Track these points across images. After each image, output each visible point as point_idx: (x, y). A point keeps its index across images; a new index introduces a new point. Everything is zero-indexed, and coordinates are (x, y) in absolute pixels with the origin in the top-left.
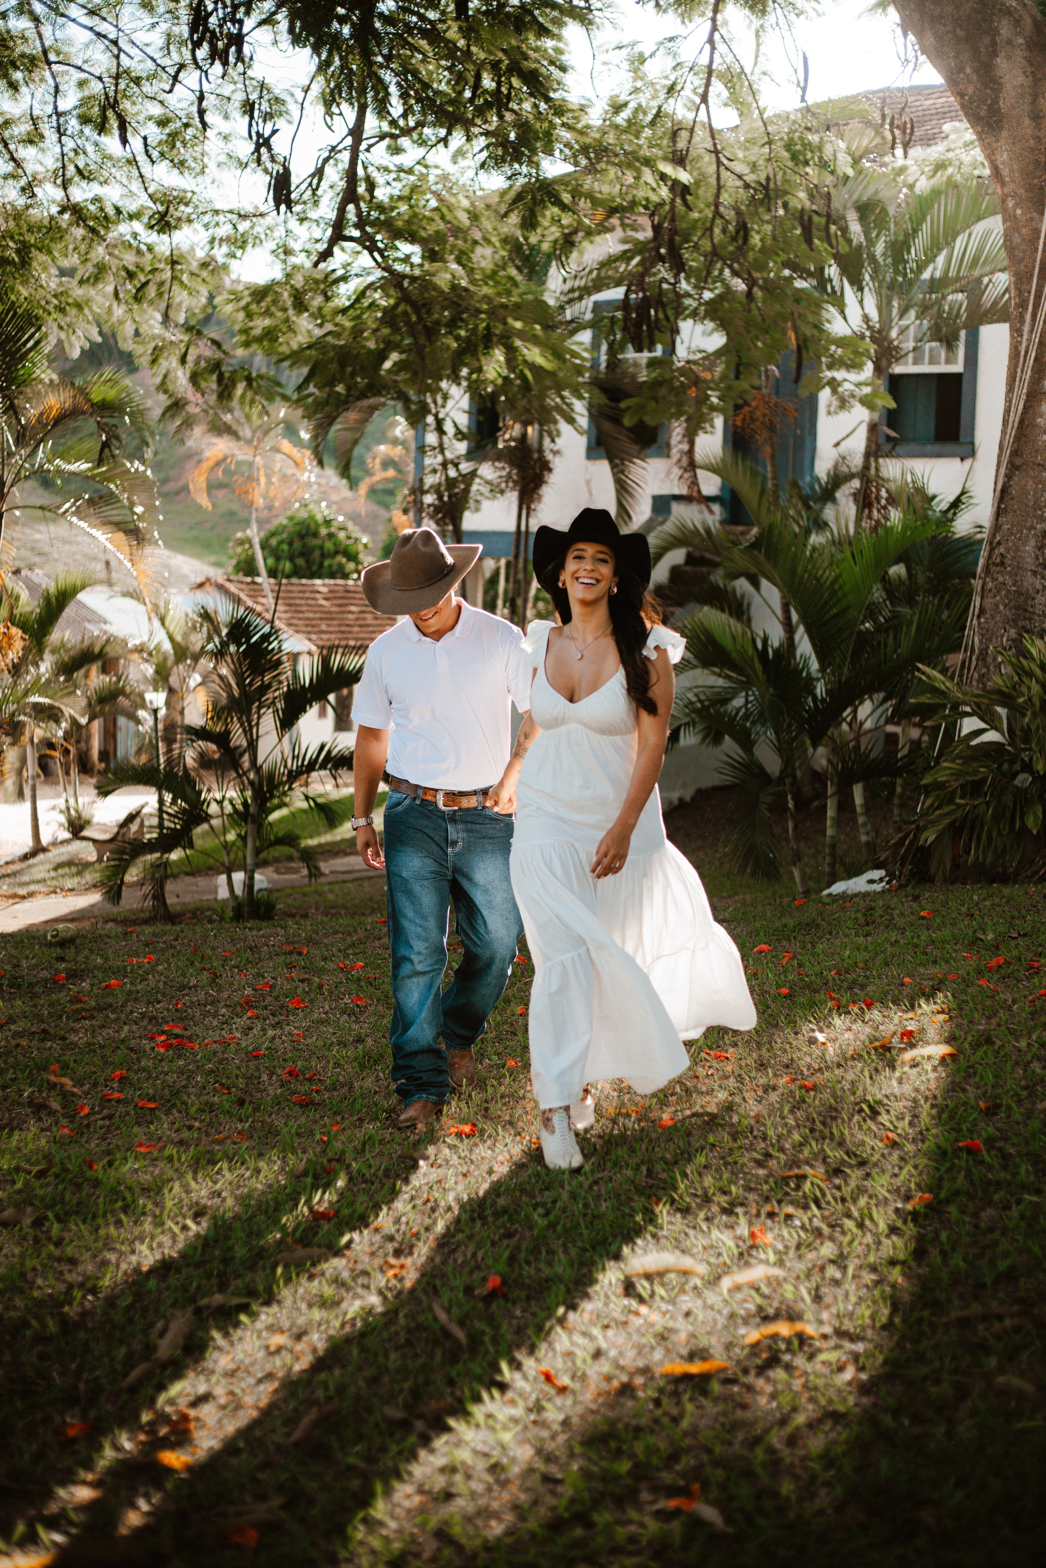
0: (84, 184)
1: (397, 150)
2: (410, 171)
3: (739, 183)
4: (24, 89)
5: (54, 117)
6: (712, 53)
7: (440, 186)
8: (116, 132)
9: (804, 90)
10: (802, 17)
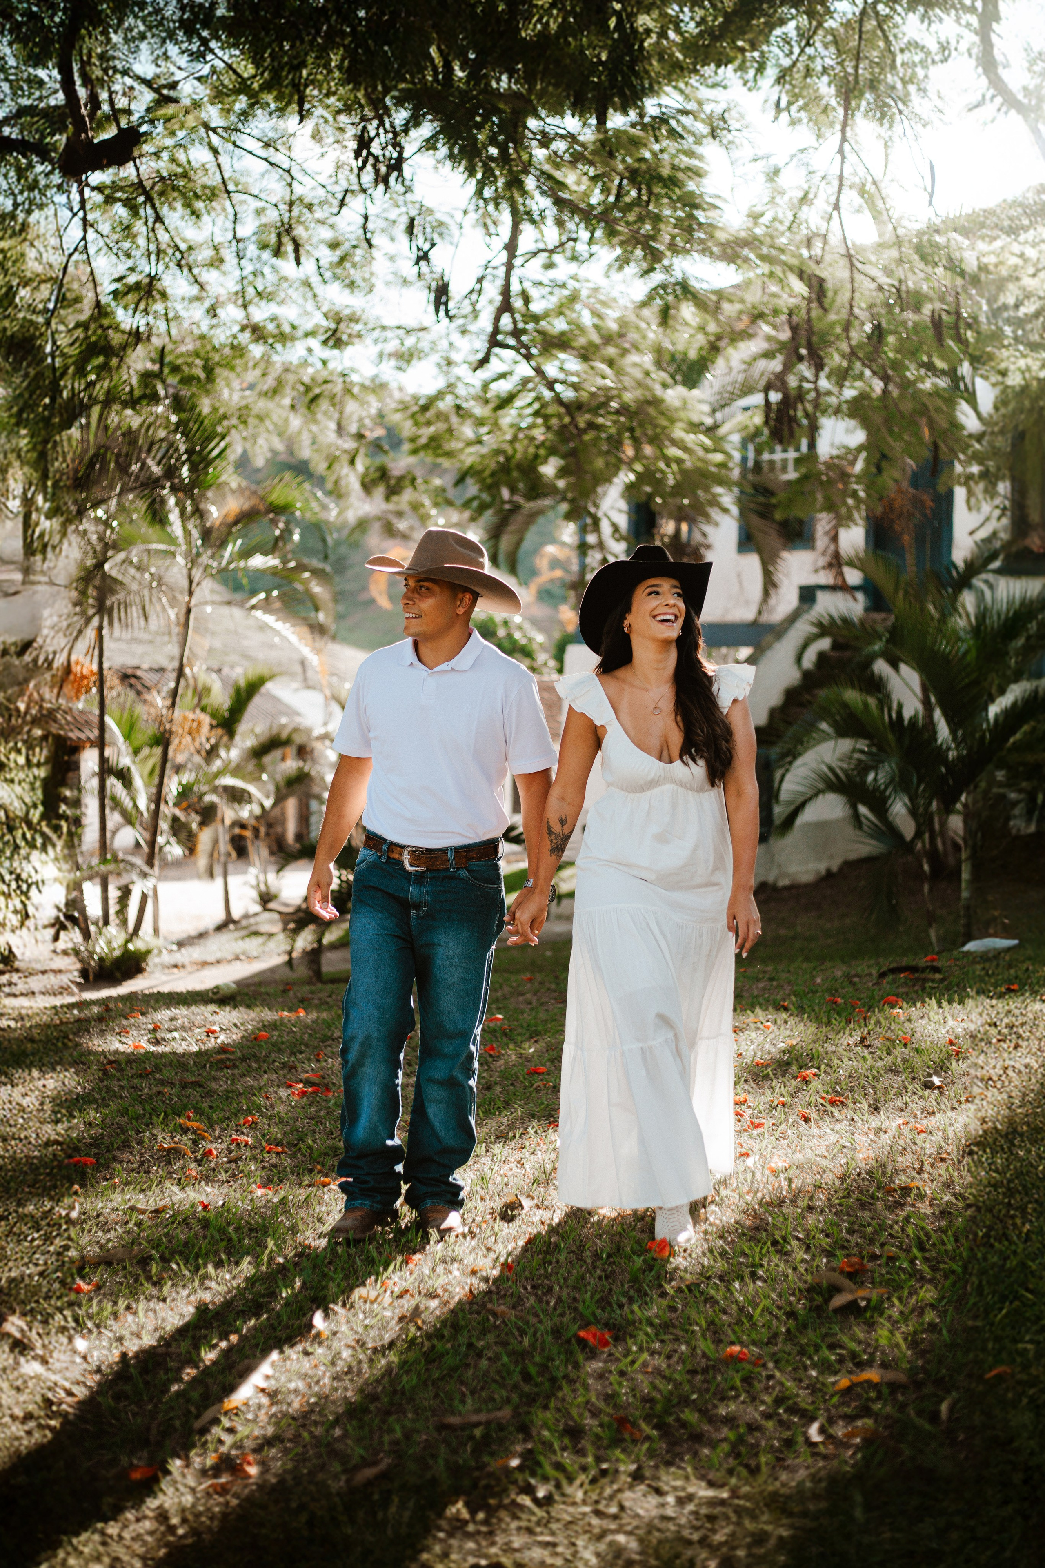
0: (263, 303)
1: (549, 266)
2: (563, 286)
3: (873, 286)
4: (205, 218)
5: (234, 243)
6: (843, 163)
7: (592, 300)
8: (292, 256)
9: (931, 195)
10: (929, 127)
